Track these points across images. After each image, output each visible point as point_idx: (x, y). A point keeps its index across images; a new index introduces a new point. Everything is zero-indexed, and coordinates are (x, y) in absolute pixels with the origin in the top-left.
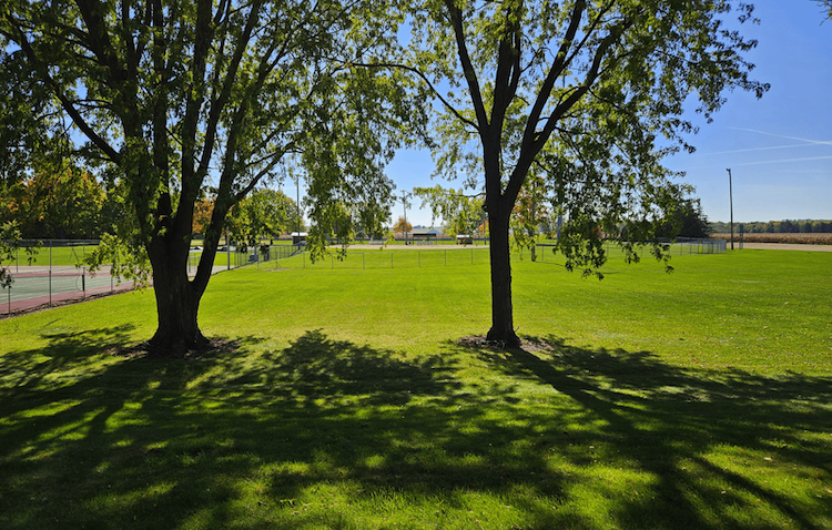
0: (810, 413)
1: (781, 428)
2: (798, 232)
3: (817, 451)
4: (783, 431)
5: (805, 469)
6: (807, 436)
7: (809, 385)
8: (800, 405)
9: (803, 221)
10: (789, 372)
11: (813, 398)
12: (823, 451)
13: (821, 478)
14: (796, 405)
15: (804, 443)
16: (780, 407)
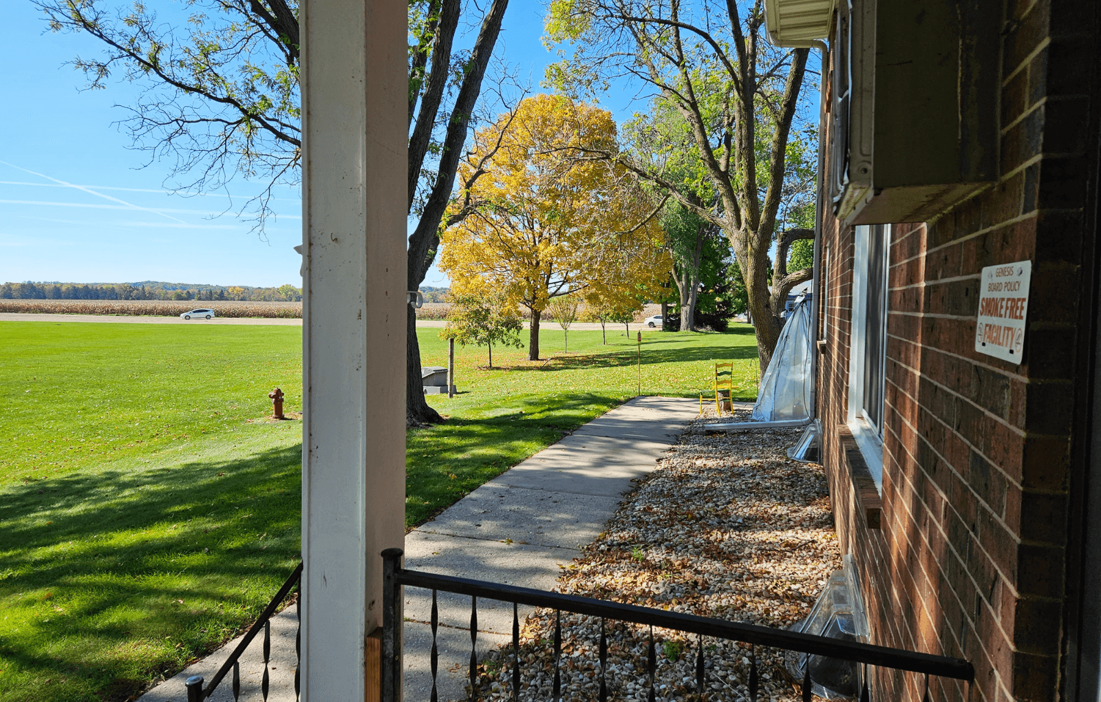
0: (49, 524)
1: (10, 553)
2: (44, 298)
3: (50, 567)
4: (11, 557)
5: (31, 595)
6: (40, 553)
7: (54, 491)
8: (39, 519)
9: (49, 284)
10: (29, 480)
11: (57, 505)
12: (58, 565)
13: (50, 598)
14: (35, 518)
15: (37, 563)
16: (13, 527)
